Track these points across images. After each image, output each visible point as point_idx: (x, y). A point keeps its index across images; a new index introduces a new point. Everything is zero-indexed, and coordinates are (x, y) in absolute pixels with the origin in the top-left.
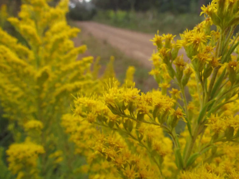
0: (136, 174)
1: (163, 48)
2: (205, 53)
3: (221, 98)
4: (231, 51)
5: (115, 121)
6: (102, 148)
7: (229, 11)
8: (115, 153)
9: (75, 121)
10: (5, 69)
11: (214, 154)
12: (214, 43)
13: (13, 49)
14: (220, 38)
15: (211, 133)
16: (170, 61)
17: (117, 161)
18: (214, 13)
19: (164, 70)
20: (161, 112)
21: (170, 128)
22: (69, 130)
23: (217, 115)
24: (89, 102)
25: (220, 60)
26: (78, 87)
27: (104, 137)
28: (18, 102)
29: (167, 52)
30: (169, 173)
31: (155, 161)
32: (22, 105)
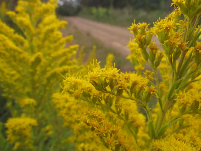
0: (115, 141)
1: (139, 34)
2: (175, 38)
3: (188, 77)
4: (196, 37)
5: (98, 97)
6: (87, 120)
7: (195, 2)
8: (98, 123)
9: (63, 99)
10: (4, 55)
11: (181, 126)
12: (182, 30)
13: (11, 38)
14: (188, 26)
15: (179, 107)
16: (145, 46)
17: (100, 130)
18: (183, 4)
19: (139, 55)
20: (136, 89)
21: (144, 103)
22: (58, 106)
23: (184, 91)
24: (75, 81)
25: (187, 45)
26: (66, 70)
27: (89, 110)
28: (15, 83)
29: (142, 38)
30: (143, 143)
31: (132, 132)
32: (18, 86)
